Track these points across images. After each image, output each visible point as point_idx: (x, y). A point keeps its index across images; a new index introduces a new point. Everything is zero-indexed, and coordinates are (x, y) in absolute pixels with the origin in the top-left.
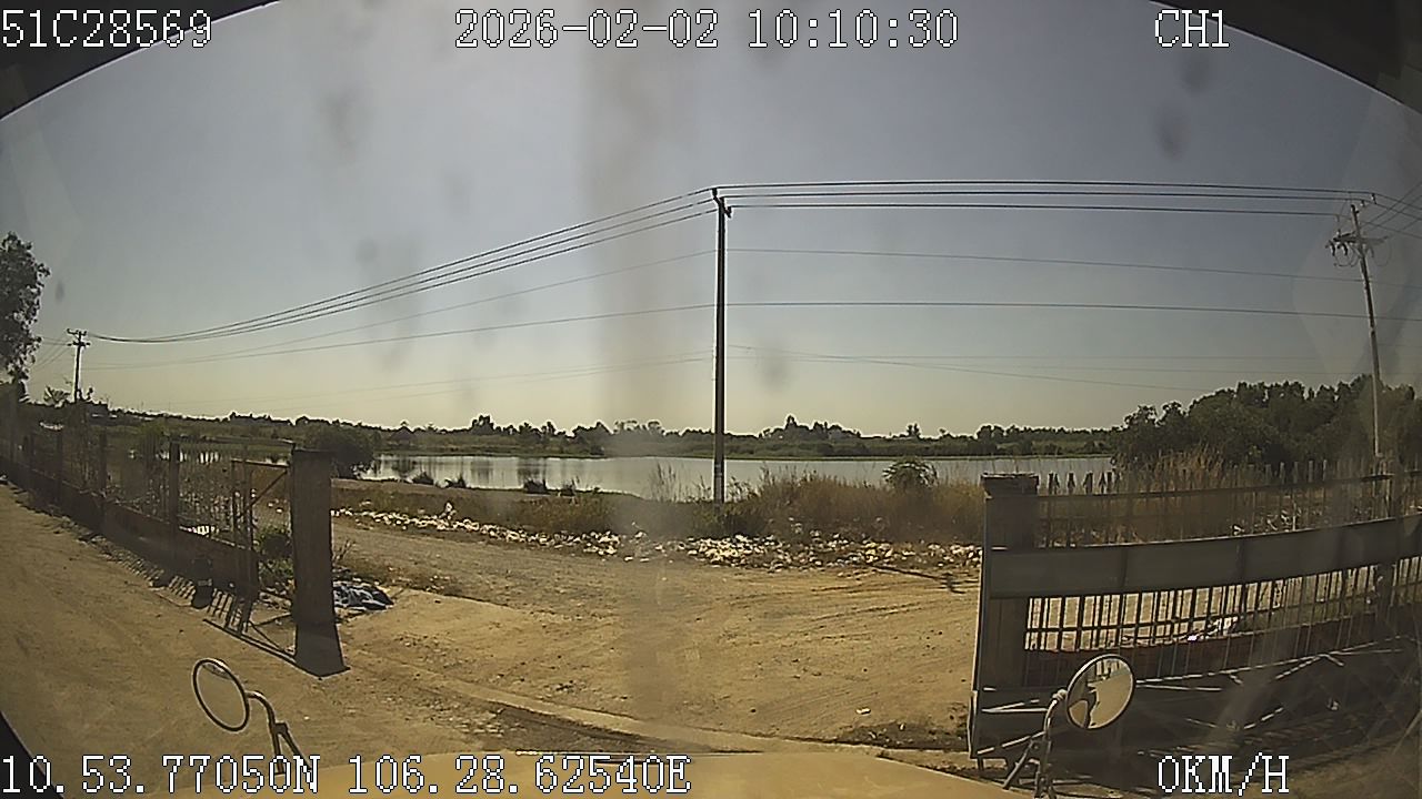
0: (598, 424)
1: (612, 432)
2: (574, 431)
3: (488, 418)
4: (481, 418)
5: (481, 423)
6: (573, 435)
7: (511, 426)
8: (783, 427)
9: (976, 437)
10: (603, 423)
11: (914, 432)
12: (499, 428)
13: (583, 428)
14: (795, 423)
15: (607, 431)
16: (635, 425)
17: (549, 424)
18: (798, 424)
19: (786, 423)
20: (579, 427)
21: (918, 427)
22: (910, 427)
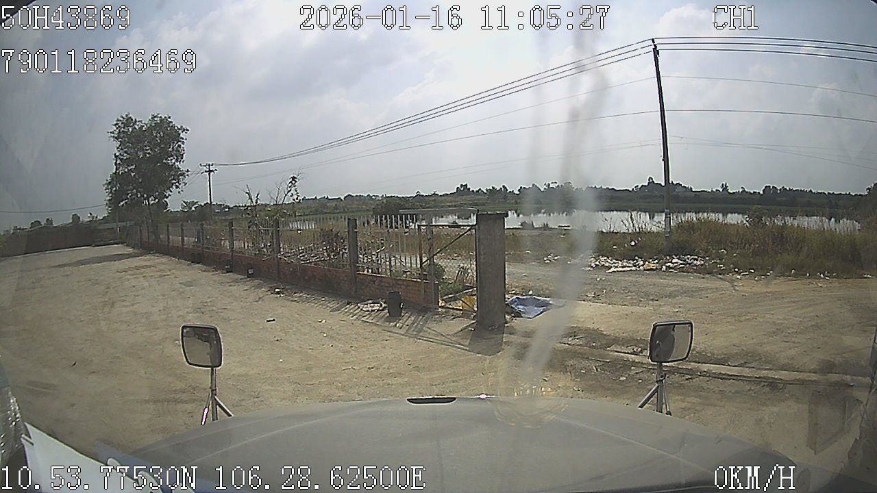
0: (533, 185)
1: (542, 190)
2: (519, 190)
3: (466, 185)
4: (462, 185)
5: (462, 189)
6: (518, 193)
7: (480, 189)
8: (647, 184)
9: (761, 192)
10: (536, 184)
11: (725, 188)
12: (473, 191)
13: (524, 188)
14: (653, 182)
15: (539, 189)
16: (557, 185)
17: (504, 186)
18: (655, 182)
19: (648, 181)
20: (521, 188)
21: (727, 185)
22: (723, 185)
